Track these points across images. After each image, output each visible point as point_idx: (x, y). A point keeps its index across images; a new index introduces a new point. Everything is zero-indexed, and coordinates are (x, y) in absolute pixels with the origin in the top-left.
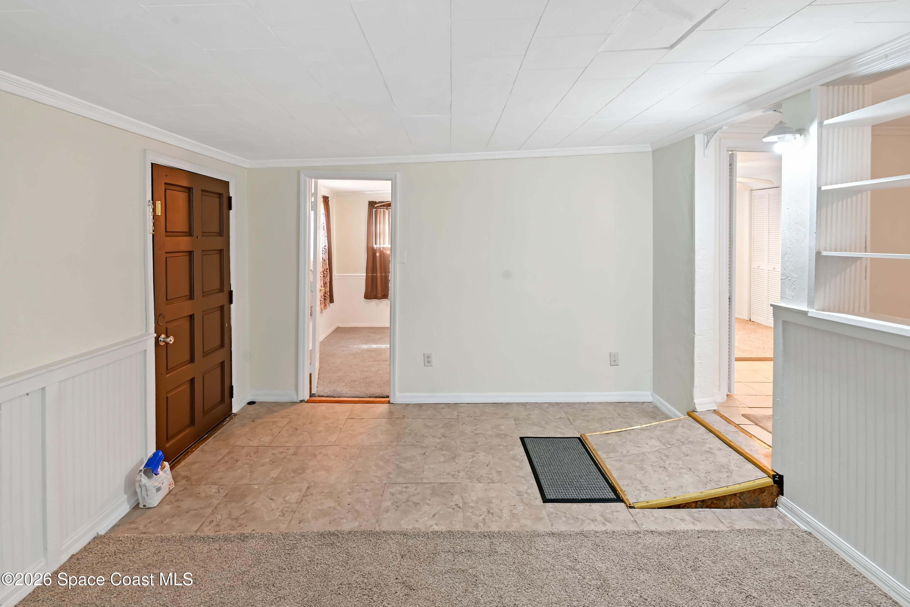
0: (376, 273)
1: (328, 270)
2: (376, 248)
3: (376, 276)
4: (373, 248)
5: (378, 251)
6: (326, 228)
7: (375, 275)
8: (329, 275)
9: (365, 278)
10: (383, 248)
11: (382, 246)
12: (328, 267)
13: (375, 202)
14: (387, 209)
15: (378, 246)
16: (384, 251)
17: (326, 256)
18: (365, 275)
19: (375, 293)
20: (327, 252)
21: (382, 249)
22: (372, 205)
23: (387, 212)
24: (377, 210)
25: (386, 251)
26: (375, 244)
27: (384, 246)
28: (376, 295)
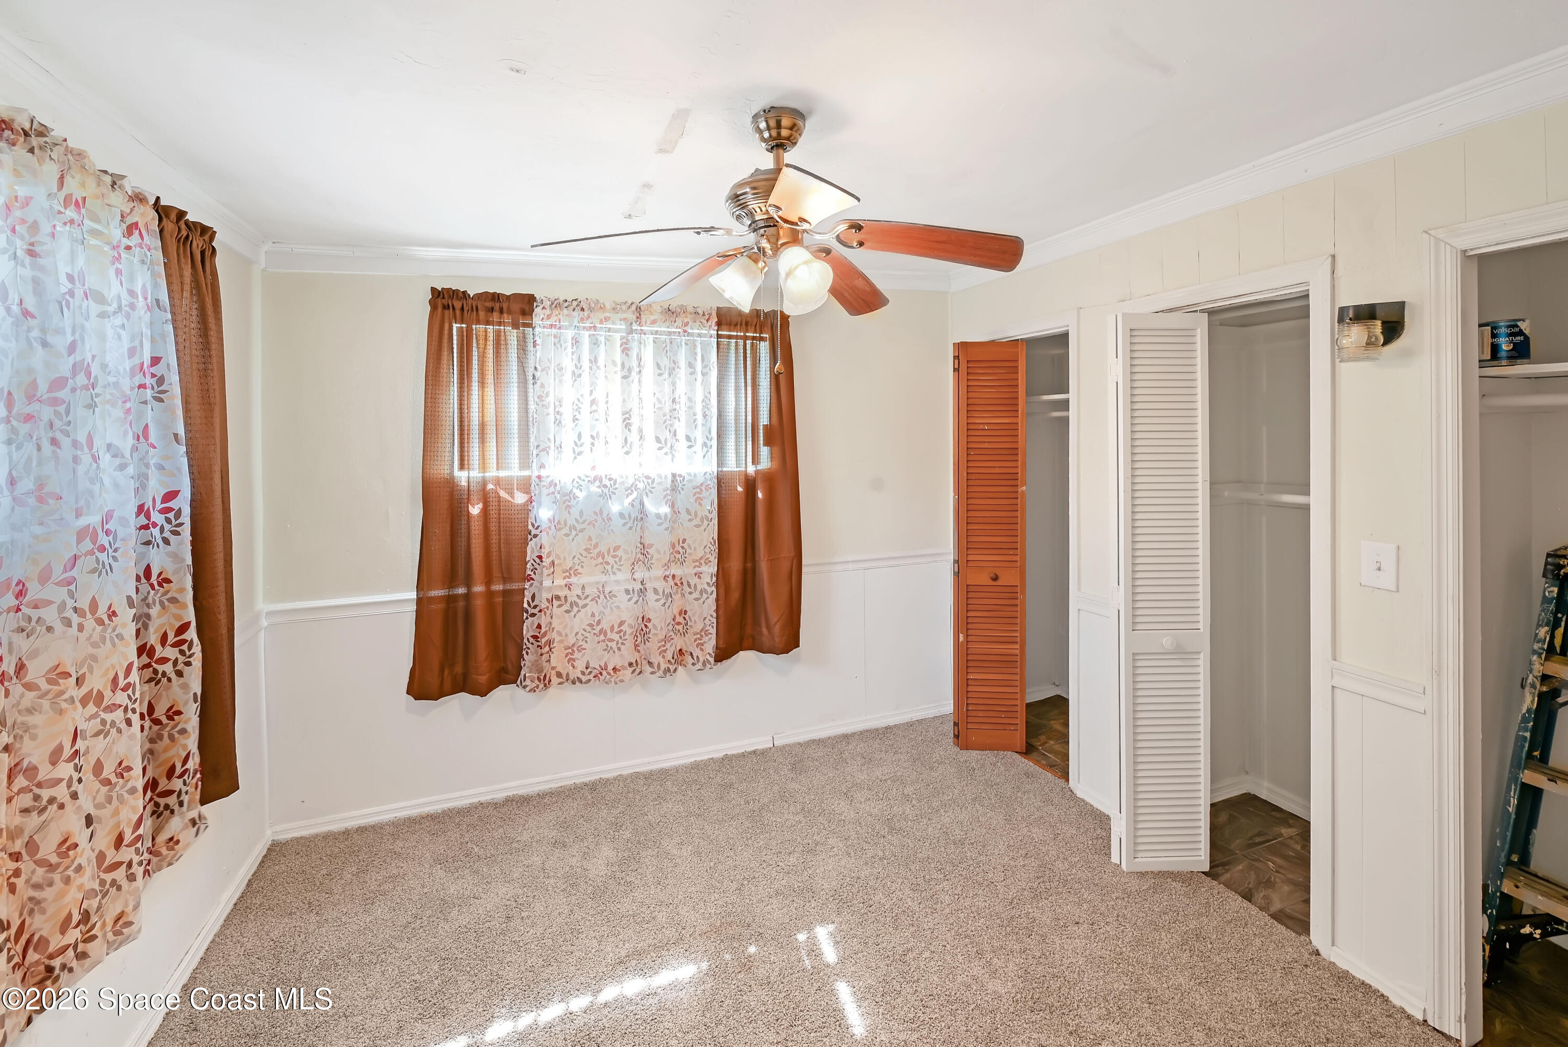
0: (468, 584)
1: (192, 634)
2: (464, 483)
3: (468, 597)
4: (450, 484)
5: (474, 497)
6: (175, 389)
7: (461, 591)
8: (197, 661)
9: (413, 607)
10: (498, 481)
11: (492, 473)
12: (190, 615)
13: (464, 293)
14: (515, 326)
15: (475, 474)
16: (503, 494)
17: (177, 558)
18: (413, 595)
19: (459, 669)
20: (186, 531)
21: (490, 486)
22: (446, 307)
23: (512, 335)
24: (469, 330)
25: (511, 494)
26: (462, 467)
27: (502, 474)
28: (465, 676)
